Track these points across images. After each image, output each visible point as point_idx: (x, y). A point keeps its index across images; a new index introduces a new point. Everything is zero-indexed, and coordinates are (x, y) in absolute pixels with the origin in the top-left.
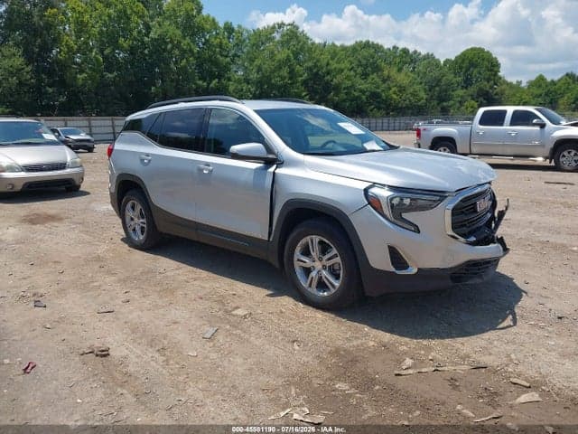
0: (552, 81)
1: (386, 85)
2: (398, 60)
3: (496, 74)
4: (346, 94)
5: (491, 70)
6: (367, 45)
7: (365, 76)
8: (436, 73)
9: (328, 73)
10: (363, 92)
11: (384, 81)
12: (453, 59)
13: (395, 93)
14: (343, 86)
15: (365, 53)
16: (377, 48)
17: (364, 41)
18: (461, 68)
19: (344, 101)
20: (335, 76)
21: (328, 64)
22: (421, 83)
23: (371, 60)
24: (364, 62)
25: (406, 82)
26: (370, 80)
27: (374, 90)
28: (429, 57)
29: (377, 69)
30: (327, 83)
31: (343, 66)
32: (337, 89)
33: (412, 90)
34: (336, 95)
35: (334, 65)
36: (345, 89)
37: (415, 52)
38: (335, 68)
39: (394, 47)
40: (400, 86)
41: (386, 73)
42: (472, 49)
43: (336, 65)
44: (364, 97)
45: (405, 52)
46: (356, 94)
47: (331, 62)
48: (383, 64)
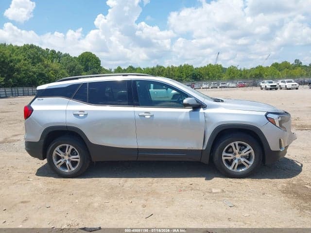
0: (124, 69)
1: (46, 69)
2: (50, 56)
3: (99, 65)
4: (25, 74)
5: (97, 63)
6: (32, 47)
7: (34, 64)
8: (72, 64)
9: (11, 61)
10: (35, 73)
11: (45, 67)
12: (78, 57)
13: (52, 74)
14: (22, 69)
15: (31, 51)
16: (38, 49)
17: (30, 44)
18: (82, 61)
19: (24, 78)
20: (16, 64)
21: (10, 56)
22: (65, 69)
23: (36, 56)
24: (32, 56)
25: (58, 68)
26: (37, 66)
27: (40, 72)
28: (67, 55)
29: (40, 60)
30: (11, 67)
31: (20, 58)
32: (18, 70)
33: (61, 72)
34: (18, 74)
35: (14, 57)
36: (23, 71)
37: (59, 52)
38: (15, 59)
39: (47, 49)
40: (55, 70)
41: (46, 62)
42: (86, 52)
43: (15, 57)
44: (35, 76)
45: (53, 52)
46: (31, 74)
47: (12, 55)
48: (43, 58)
